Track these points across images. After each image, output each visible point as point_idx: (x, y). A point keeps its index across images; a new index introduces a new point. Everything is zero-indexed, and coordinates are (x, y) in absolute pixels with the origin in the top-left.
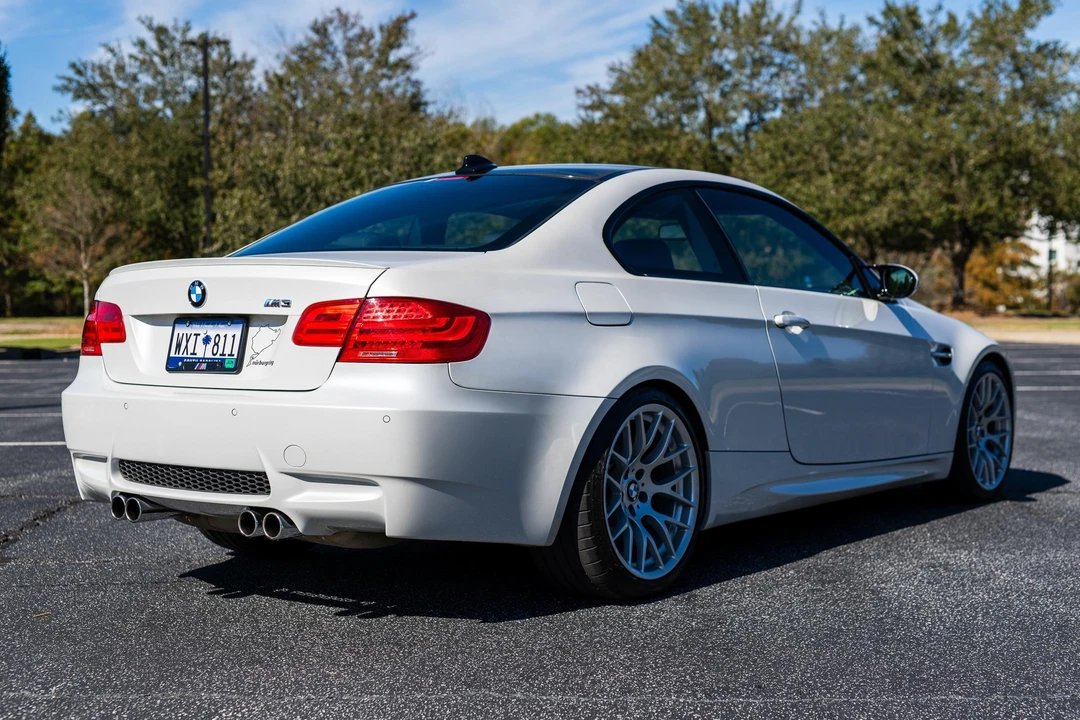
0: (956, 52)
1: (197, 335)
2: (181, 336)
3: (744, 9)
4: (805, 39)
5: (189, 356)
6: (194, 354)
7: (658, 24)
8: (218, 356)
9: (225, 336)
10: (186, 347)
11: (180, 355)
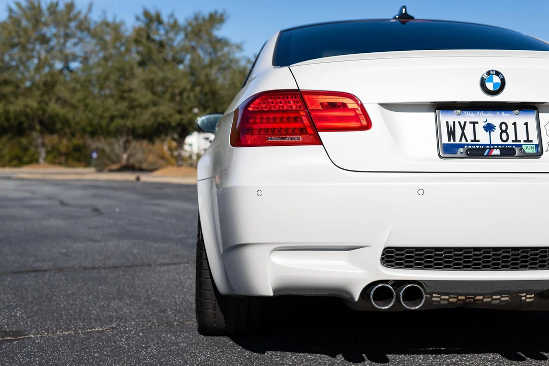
0: (179, 39)
1: (474, 123)
2: (451, 124)
3: (61, 7)
4: (92, 26)
5: (469, 142)
6: (475, 140)
7: (11, 10)
8: (510, 142)
9: (515, 124)
10: (463, 134)
11: (457, 142)
